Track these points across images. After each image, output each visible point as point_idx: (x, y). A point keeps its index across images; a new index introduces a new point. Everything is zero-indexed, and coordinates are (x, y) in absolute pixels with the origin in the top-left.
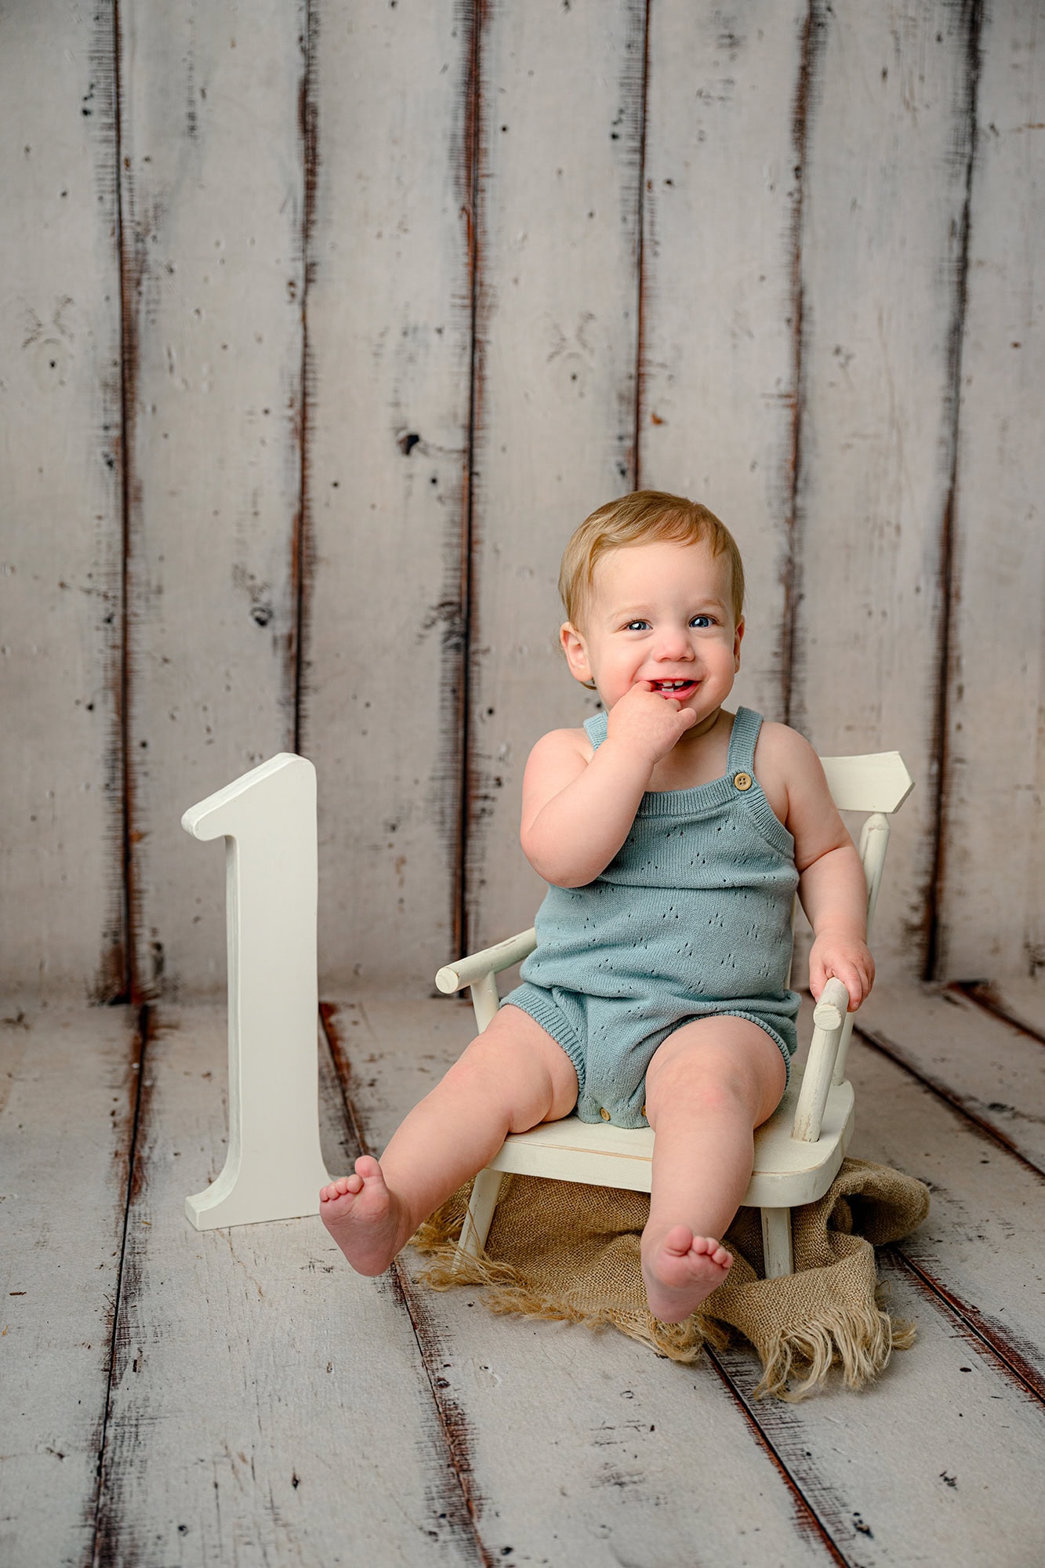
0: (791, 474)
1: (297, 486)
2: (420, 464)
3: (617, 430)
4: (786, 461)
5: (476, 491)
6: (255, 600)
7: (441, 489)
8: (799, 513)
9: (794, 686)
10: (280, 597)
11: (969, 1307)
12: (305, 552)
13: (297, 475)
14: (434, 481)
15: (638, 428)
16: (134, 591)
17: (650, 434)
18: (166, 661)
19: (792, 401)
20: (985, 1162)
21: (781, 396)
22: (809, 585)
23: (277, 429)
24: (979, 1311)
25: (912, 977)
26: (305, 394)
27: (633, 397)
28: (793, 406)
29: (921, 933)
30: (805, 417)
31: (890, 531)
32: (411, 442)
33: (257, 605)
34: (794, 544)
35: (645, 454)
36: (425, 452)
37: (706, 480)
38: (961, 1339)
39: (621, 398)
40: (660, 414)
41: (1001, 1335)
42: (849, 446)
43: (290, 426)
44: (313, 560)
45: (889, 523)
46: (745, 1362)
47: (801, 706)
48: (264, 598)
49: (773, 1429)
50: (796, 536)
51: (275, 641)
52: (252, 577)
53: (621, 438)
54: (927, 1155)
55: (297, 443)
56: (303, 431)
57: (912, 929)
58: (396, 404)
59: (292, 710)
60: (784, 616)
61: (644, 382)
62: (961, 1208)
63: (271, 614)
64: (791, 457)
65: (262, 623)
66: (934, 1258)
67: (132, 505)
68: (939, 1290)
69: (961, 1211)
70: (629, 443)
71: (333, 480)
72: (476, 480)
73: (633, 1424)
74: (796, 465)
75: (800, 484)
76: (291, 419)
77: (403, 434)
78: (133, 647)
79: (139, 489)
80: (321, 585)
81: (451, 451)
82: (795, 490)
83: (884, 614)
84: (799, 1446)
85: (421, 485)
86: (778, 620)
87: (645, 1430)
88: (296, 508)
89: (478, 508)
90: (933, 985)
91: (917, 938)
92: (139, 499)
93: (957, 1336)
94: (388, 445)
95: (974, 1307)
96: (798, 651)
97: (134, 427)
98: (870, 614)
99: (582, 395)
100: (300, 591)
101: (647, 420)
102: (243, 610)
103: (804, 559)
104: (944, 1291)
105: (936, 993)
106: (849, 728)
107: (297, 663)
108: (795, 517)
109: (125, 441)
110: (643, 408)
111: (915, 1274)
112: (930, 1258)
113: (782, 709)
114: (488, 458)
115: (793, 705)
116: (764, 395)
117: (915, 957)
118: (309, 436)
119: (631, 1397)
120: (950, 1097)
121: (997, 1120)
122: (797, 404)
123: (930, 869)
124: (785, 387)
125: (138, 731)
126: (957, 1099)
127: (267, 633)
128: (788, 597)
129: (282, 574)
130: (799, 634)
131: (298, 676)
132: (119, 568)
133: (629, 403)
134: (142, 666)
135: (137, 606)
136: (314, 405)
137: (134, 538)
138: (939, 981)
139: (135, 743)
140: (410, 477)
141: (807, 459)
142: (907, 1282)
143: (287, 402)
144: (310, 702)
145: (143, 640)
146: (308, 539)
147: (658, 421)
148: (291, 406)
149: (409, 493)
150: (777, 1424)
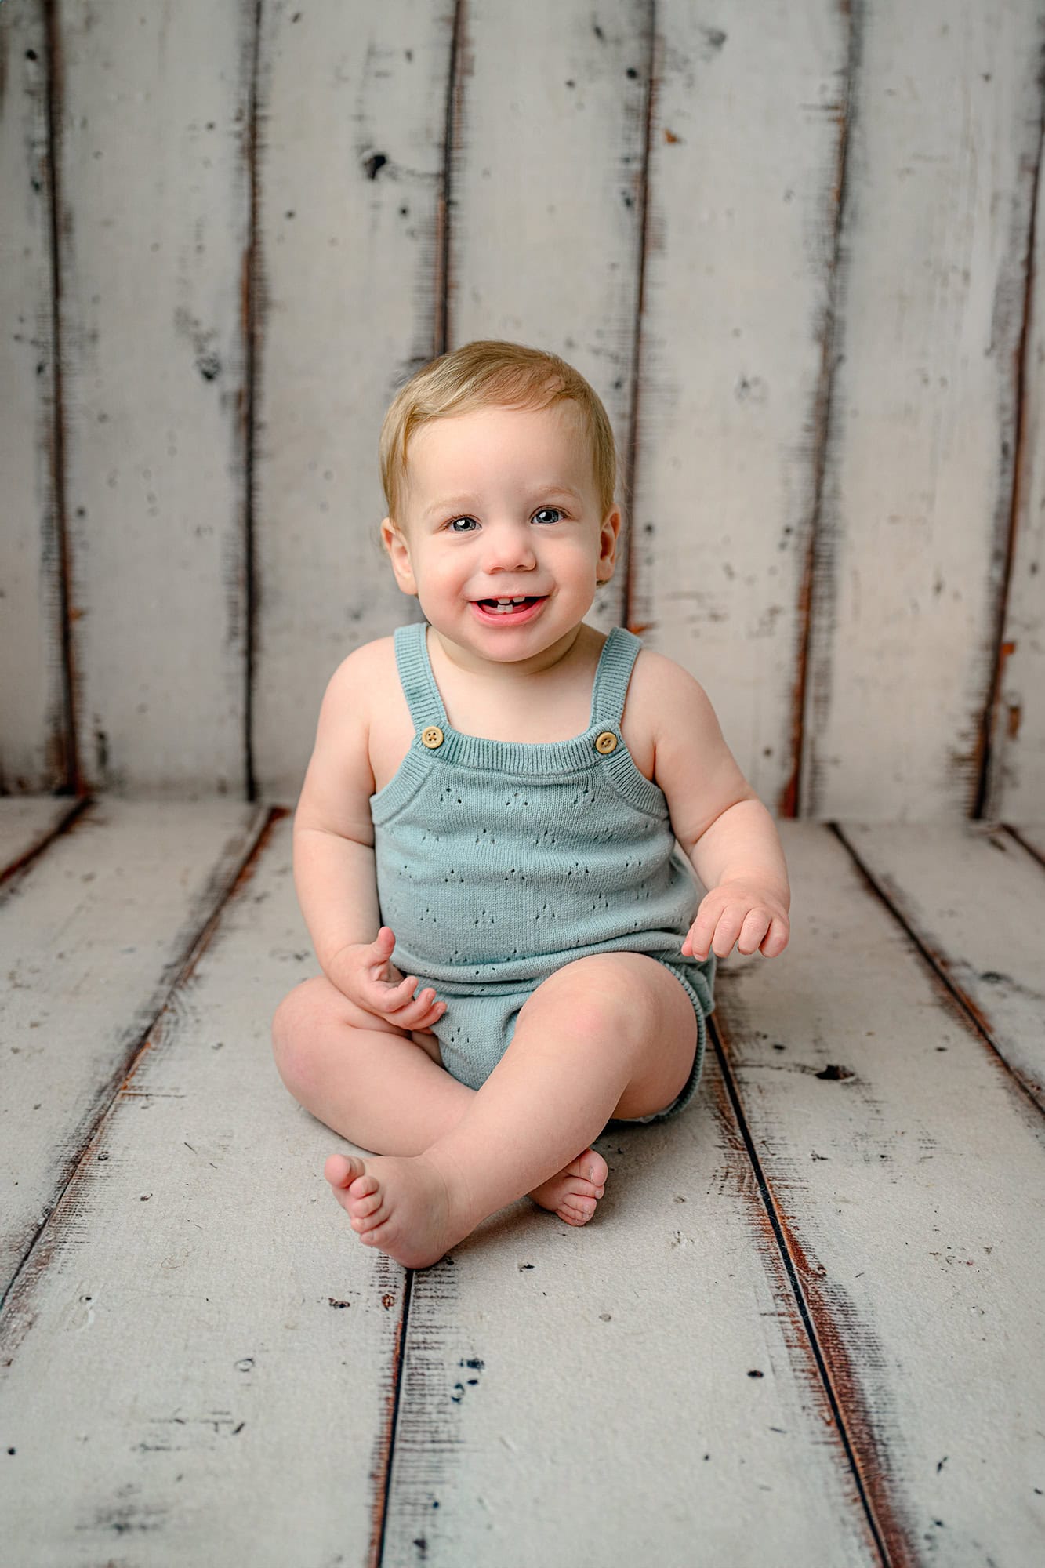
0: (835, 206)
1: (245, 217)
2: (388, 190)
3: (622, 150)
4: (828, 189)
5: (454, 224)
6: (201, 350)
7: (413, 221)
8: (843, 254)
9: (828, 467)
10: (228, 347)
11: (813, 1266)
12: (258, 295)
13: (246, 203)
14: (404, 212)
15: (648, 148)
16: (67, 337)
17: (662, 155)
18: (103, 418)
19: (837, 114)
20: (941, 1049)
21: (828, 108)
22: (852, 345)
23: (224, 147)
24: (825, 1274)
25: (958, 816)
26: (255, 105)
27: (642, 108)
28: (838, 120)
29: (972, 763)
30: (856, 134)
31: (955, 279)
32: (377, 164)
33: (205, 356)
34: (835, 293)
35: (655, 179)
36: (393, 176)
37: (730, 213)
38: (776, 1318)
39: (629, 110)
40: (676, 130)
41: (838, 1318)
42: (908, 171)
43: (237, 144)
44: (265, 304)
45: (954, 268)
46: (446, 1327)
47: (836, 493)
48: (211, 347)
49: (411, 1450)
50: (838, 283)
51: (224, 399)
52: (197, 323)
53: (627, 160)
54: (870, 1034)
55: (246, 163)
56: (252, 150)
57: (960, 760)
58: (360, 118)
59: (242, 479)
60: (819, 381)
61: (657, 90)
62: (878, 1111)
63: (217, 366)
64: (834, 185)
65: (209, 376)
66: (804, 1184)
67: (63, 236)
68: (784, 1234)
69: (877, 1116)
70: (636, 166)
71: (288, 208)
72: (453, 212)
73: (217, 1418)
74: (842, 194)
75: (846, 219)
76: (239, 135)
77: (368, 155)
78: (68, 401)
79: (69, 218)
80: (276, 333)
81: (426, 175)
82: (838, 226)
83: (943, 382)
84: (430, 1488)
85: (389, 214)
86: (811, 385)
87: (225, 1430)
88: (244, 244)
89: (456, 245)
90: (982, 826)
91: (968, 770)
92: (69, 230)
93: (773, 1314)
94: (351, 167)
95: (821, 1268)
96: (834, 424)
97: (61, 144)
98: (926, 381)
99: (580, 106)
100: (251, 340)
101: (659, 137)
102: (187, 362)
103: (847, 313)
104: (790, 1236)
105: (982, 834)
106: (894, 519)
107: (249, 425)
108: (838, 260)
109: (51, 161)
110: (655, 122)
111: (764, 1206)
112: (799, 1184)
113: (811, 493)
114: (467, 184)
115: (827, 489)
116: (805, 107)
117: (963, 792)
118: (259, 156)
119: (247, 1370)
120: (937, 962)
121: (984, 996)
122: (847, 115)
123: (986, 691)
124: (832, 96)
125: (75, 497)
126: (945, 963)
127: (214, 390)
128: (825, 358)
129: (229, 321)
130: (837, 405)
131: (250, 439)
132: (49, 309)
133: (638, 116)
134: (79, 424)
135: (70, 354)
136: (265, 118)
137: (66, 276)
138: (990, 820)
139: (71, 510)
140: (376, 206)
141: (856, 186)
142: (746, 1218)
143: (233, 115)
144: (264, 471)
145: (79, 393)
146: (261, 279)
147: (672, 139)
148: (238, 119)
149: (374, 226)
150: (423, 1442)
